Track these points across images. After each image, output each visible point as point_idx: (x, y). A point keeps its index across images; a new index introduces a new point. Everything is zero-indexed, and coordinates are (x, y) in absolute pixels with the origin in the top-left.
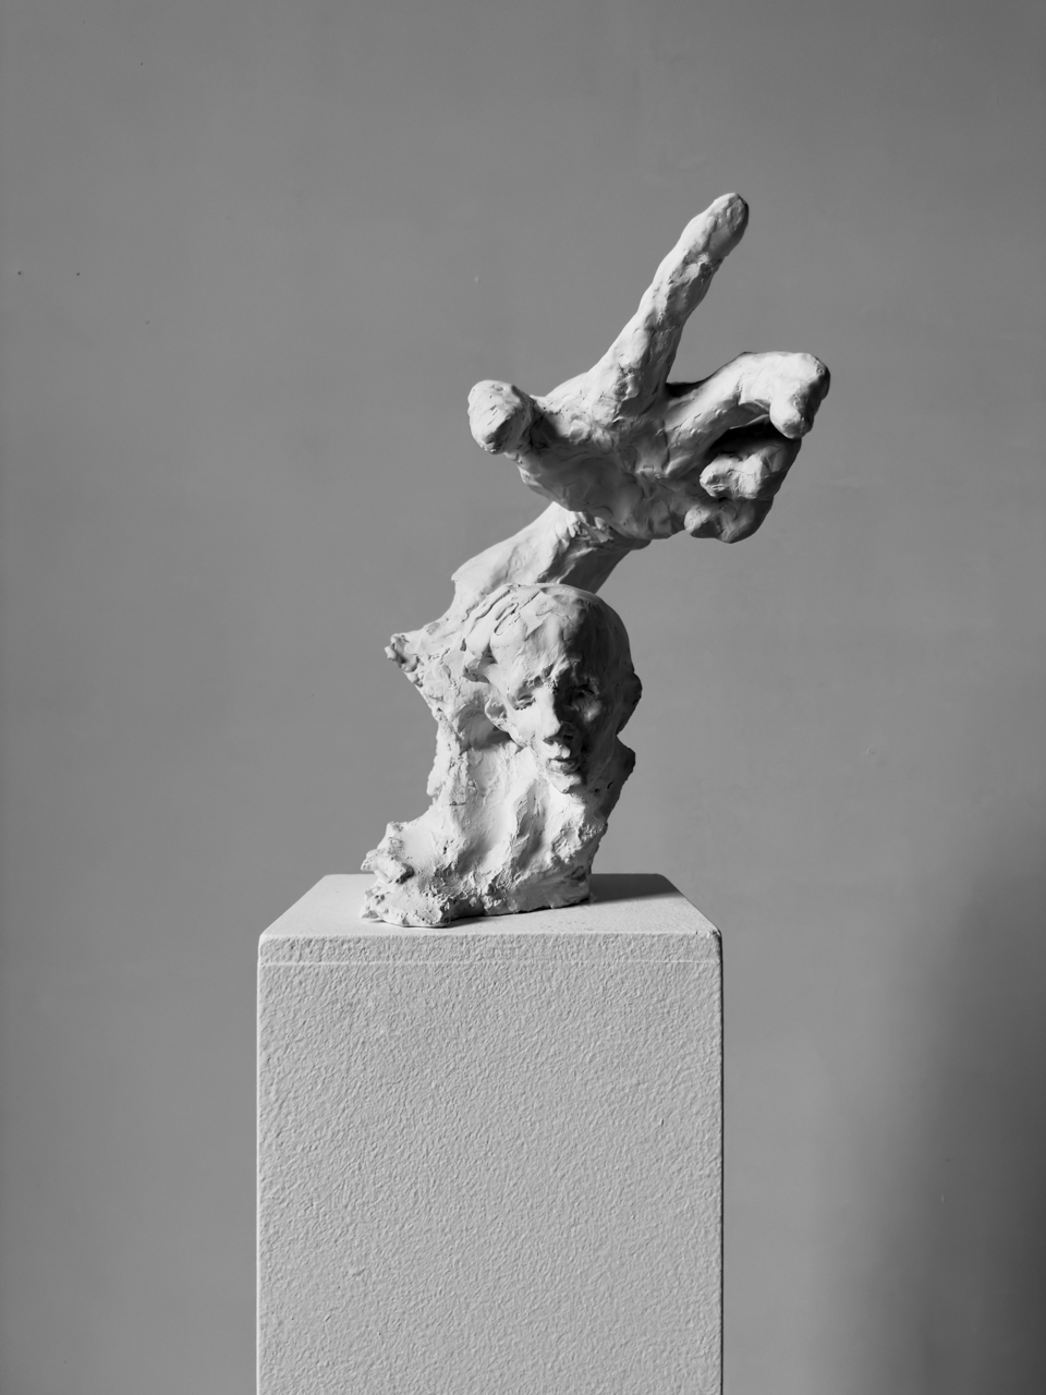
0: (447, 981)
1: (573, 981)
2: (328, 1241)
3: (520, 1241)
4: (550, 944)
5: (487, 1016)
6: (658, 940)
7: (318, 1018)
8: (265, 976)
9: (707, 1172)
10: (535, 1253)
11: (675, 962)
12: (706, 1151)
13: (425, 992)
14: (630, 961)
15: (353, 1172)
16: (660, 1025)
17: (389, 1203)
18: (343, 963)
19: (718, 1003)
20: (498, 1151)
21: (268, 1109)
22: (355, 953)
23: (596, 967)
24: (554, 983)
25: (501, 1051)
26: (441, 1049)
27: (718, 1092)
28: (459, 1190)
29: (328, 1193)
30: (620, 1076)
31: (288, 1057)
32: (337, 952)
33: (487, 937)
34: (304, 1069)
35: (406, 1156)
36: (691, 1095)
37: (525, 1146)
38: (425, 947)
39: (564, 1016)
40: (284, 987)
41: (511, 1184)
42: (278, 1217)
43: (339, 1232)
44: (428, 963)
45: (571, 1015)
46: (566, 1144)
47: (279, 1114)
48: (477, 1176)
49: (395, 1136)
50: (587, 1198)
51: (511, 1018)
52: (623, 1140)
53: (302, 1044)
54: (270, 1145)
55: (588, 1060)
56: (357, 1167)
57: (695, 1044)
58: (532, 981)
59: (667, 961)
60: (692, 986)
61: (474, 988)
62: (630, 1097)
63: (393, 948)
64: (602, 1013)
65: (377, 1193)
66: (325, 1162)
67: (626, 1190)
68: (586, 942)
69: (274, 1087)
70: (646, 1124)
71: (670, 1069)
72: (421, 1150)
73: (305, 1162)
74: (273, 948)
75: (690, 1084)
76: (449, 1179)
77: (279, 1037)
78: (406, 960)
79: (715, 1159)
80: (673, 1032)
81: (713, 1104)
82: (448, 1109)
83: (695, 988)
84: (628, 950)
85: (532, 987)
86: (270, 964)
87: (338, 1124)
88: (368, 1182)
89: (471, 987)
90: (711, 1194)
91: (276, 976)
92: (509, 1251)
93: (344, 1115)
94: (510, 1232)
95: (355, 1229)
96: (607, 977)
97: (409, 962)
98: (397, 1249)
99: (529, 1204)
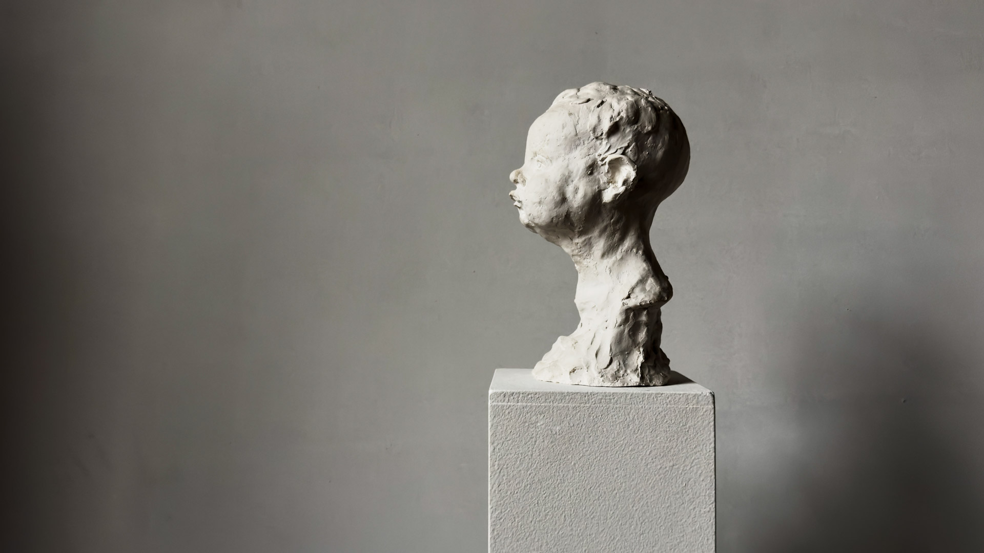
0: (579, 414)
1: (640, 415)
2: (523, 539)
3: (616, 541)
4: (629, 397)
5: (598, 431)
6: (683, 396)
7: (518, 429)
8: (492, 409)
9: (708, 509)
10: (623, 547)
11: (691, 407)
12: (707, 499)
13: (568, 418)
14: (669, 406)
15: (535, 505)
16: (684, 437)
17: (552, 521)
18: (529, 404)
19: (713, 427)
20: (605, 496)
21: (494, 473)
22: (534, 399)
23: (651, 409)
24: (631, 416)
25: (605, 448)
26: (576, 446)
27: (713, 470)
28: (586, 515)
29: (523, 515)
30: (664, 461)
31: (503, 448)
32: (526, 398)
33: (598, 393)
34: (511, 454)
35: (560, 497)
36: (700, 472)
37: (618, 494)
38: (568, 397)
39: (636, 432)
40: (501, 415)
41: (611, 513)
42: (499, 526)
43: (528, 534)
44: (569, 405)
45: (640, 431)
46: (638, 494)
47: (499, 475)
48: (594, 508)
49: (555, 488)
50: (649, 521)
51: (610, 432)
52: (666, 493)
53: (510, 442)
54: (495, 491)
55: (648, 453)
56: (536, 502)
57: (701, 447)
58: (620, 415)
59: (687, 406)
60: (700, 418)
61: (592, 418)
62: (670, 472)
63: (552, 398)
64: (655, 431)
65: (546, 515)
66: (521, 500)
67: (667, 518)
68: (646, 397)
69: (497, 463)
70: (677, 485)
71: (689, 458)
72: (567, 494)
73: (512, 499)
74: (496, 396)
75: (699, 466)
76: (581, 509)
77: (499, 439)
78: (559, 403)
79: (712, 503)
80: (690, 440)
81: (711, 476)
82: (580, 475)
83: (701, 419)
84: (668, 401)
85: (620, 417)
86: (494, 403)
87: (527, 481)
88: (542, 510)
89: (590, 417)
90: (710, 521)
91: (497, 409)
92: (610, 546)
93: (530, 477)
94: (611, 537)
95: (536, 533)
96: (657, 414)
97: (560, 404)
98: (556, 544)
99: (620, 523)
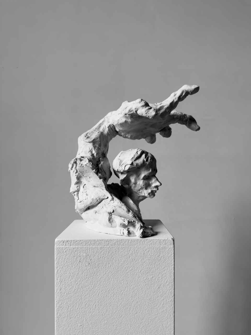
0: (103, 251)
1: (136, 251)
2: (73, 318)
3: (122, 317)
4: (130, 242)
5: (114, 260)
6: (158, 241)
7: (70, 260)
8: (57, 249)
9: (170, 300)
10: (126, 321)
11: (162, 246)
12: (170, 295)
13: (98, 254)
14: (150, 246)
15: (79, 300)
16: (158, 262)
17: (88, 308)
18: (76, 247)
19: (173, 257)
20: (116, 295)
21: (58, 284)
22: (79, 244)
23: (141, 248)
24: (131, 252)
25: (117, 269)
26: (102, 268)
27: (173, 280)
28: (107, 304)
29: (73, 305)
30: (148, 275)
31: (63, 270)
32: (75, 244)
33: (114, 240)
34: (67, 273)
35: (93, 296)
36: (166, 281)
37: (123, 293)
38: (97, 242)
39: (133, 260)
40: (61, 253)
41: (120, 303)
42: (60, 311)
43: (76, 315)
44: (98, 246)
45: (135, 260)
46: (134, 292)
47: (60, 285)
48: (111, 301)
49: (90, 290)
50: (139, 307)
51: (120, 261)
52: (149, 292)
53: (66, 267)
54: (58, 293)
55: (139, 272)
56: (80, 298)
57: (167, 267)
58: (125, 251)
59: (160, 246)
60: (167, 252)
61: (110, 253)
62: (150, 281)
63: (89, 243)
64: (143, 260)
65: (86, 305)
66: (72, 297)
67: (149, 305)
68: (139, 241)
69: (59, 278)
70: (155, 288)
71: (161, 274)
72: (97, 294)
73: (67, 297)
74: (59, 242)
75: (166, 277)
76: (104, 302)
77: (60, 265)
79: (173, 296)
80: (161, 264)
81: (172, 283)
82: (104, 284)
83: (167, 253)
84: (150, 243)
85: (125, 253)
86: (58, 246)
87: (75, 287)
88: (83, 302)
89: (109, 253)
90: (171, 306)
91: (59, 250)
92: (119, 320)
93: (77, 285)
94: (120, 315)
95: (80, 314)
96: (145, 250)
97: (93, 246)
98: (91, 320)
99: (124, 308)
